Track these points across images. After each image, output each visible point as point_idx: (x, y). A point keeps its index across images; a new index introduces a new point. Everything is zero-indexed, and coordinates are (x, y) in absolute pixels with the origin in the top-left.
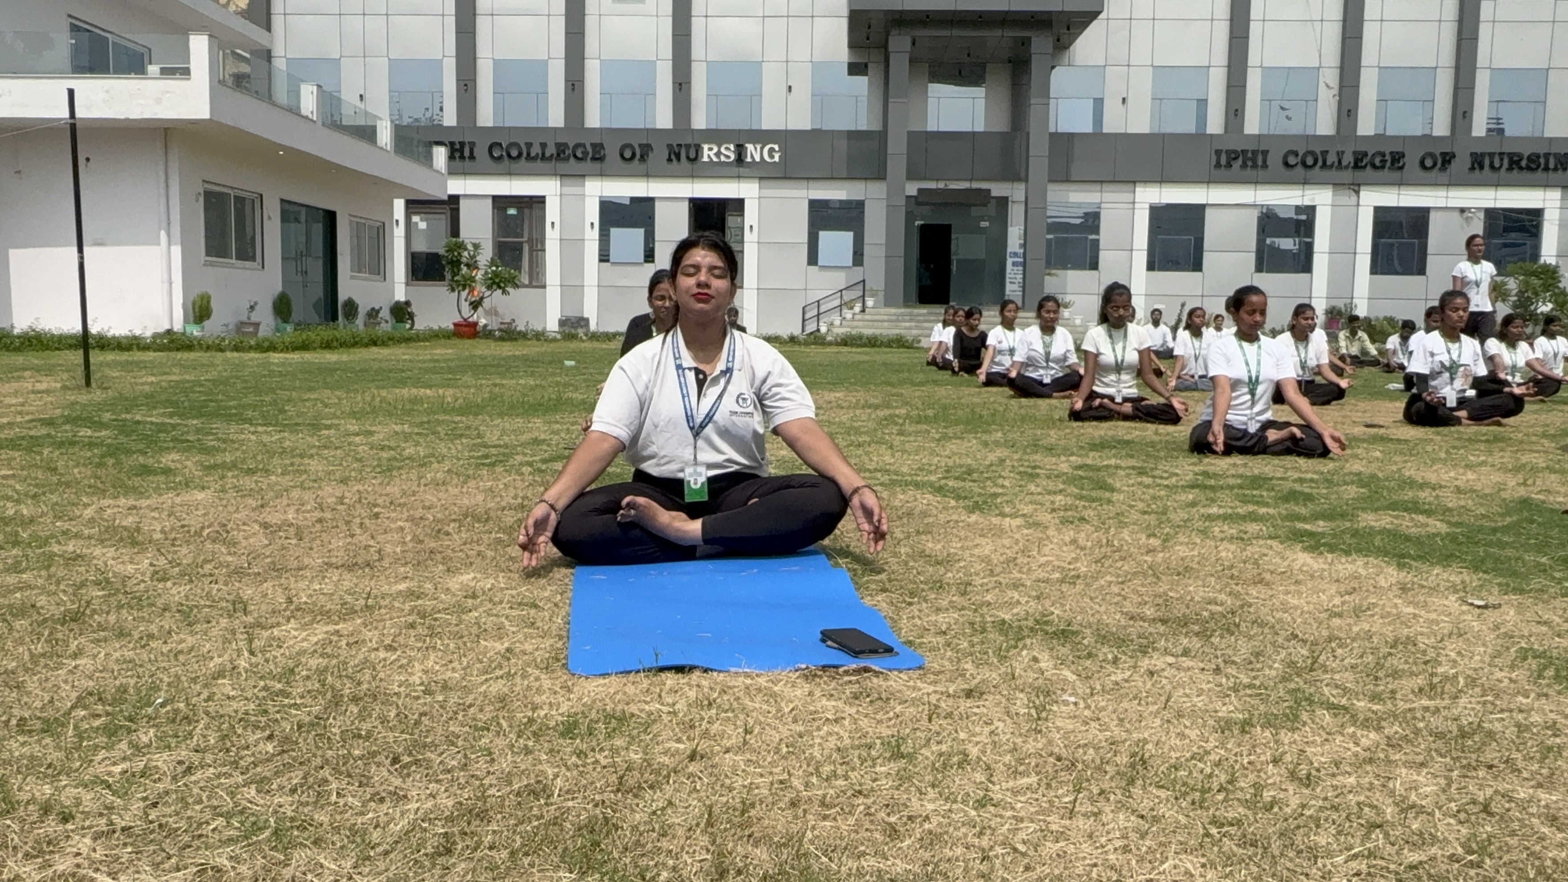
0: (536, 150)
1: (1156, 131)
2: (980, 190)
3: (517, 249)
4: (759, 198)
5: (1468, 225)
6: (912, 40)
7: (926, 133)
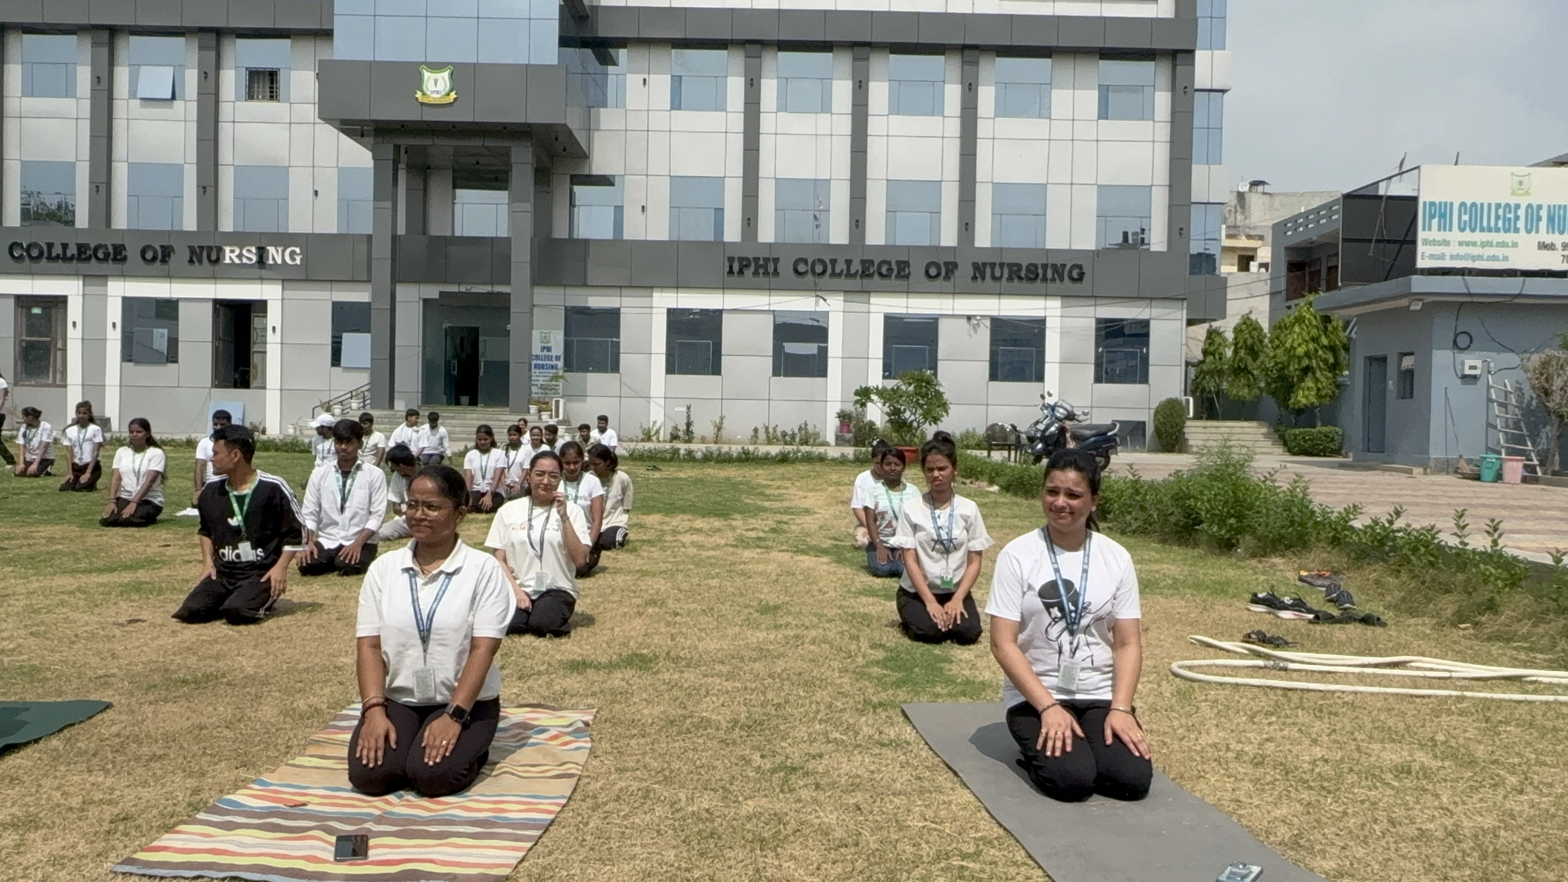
0: (57, 250)
1: (675, 238)
2: (502, 293)
3: (41, 348)
4: (283, 299)
5: (976, 332)
6: (397, 148)
7: (446, 238)
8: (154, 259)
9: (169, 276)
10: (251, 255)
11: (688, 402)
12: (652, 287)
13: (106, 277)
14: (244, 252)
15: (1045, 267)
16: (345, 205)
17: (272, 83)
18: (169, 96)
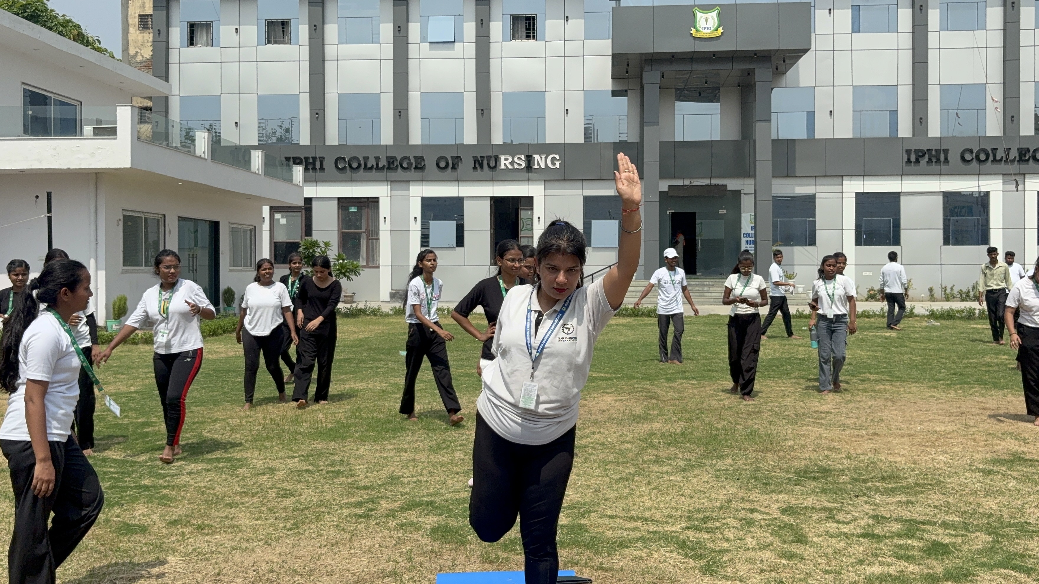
0: (370, 163)
1: (858, 136)
2: (718, 185)
3: (357, 237)
4: (545, 195)
6: (662, 74)
8: (447, 167)
9: (458, 180)
10: (521, 162)
12: (842, 176)
13: (409, 182)
14: (516, 160)
17: (530, 26)
18: (452, 40)
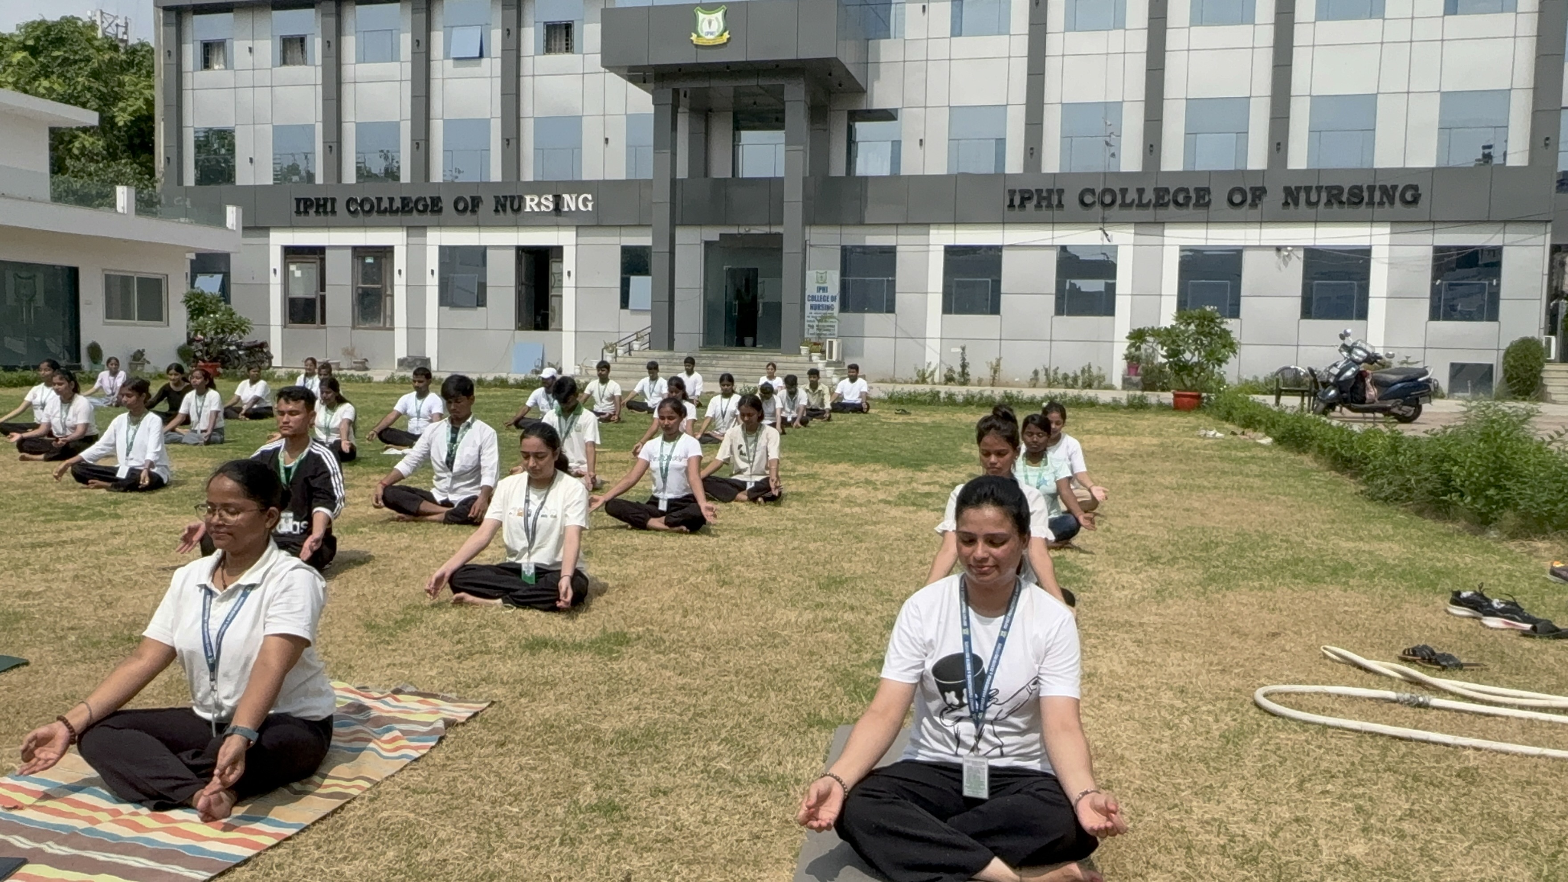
1: (953, 171)
2: (777, 234)
4: (577, 245)
5: (1286, 264)
6: (676, 92)
7: (725, 180)
8: (465, 209)
9: (478, 225)
10: (548, 203)
11: (962, 343)
12: (928, 224)
13: (425, 227)
14: (543, 201)
15: (1371, 189)
16: (632, 149)
17: (567, 35)
18: (477, 55)
